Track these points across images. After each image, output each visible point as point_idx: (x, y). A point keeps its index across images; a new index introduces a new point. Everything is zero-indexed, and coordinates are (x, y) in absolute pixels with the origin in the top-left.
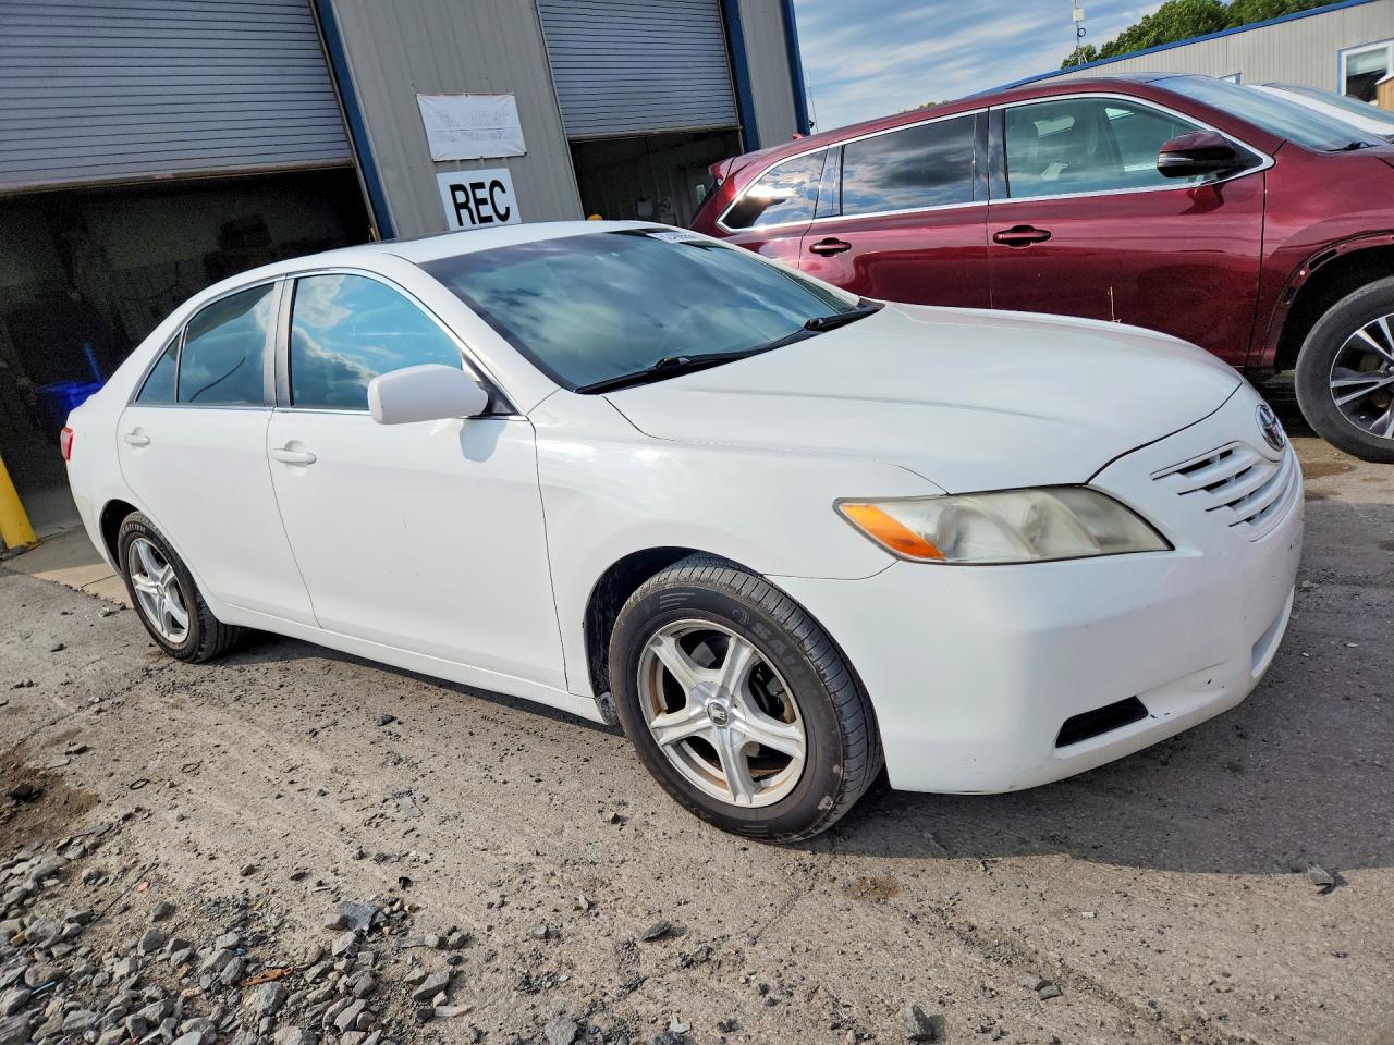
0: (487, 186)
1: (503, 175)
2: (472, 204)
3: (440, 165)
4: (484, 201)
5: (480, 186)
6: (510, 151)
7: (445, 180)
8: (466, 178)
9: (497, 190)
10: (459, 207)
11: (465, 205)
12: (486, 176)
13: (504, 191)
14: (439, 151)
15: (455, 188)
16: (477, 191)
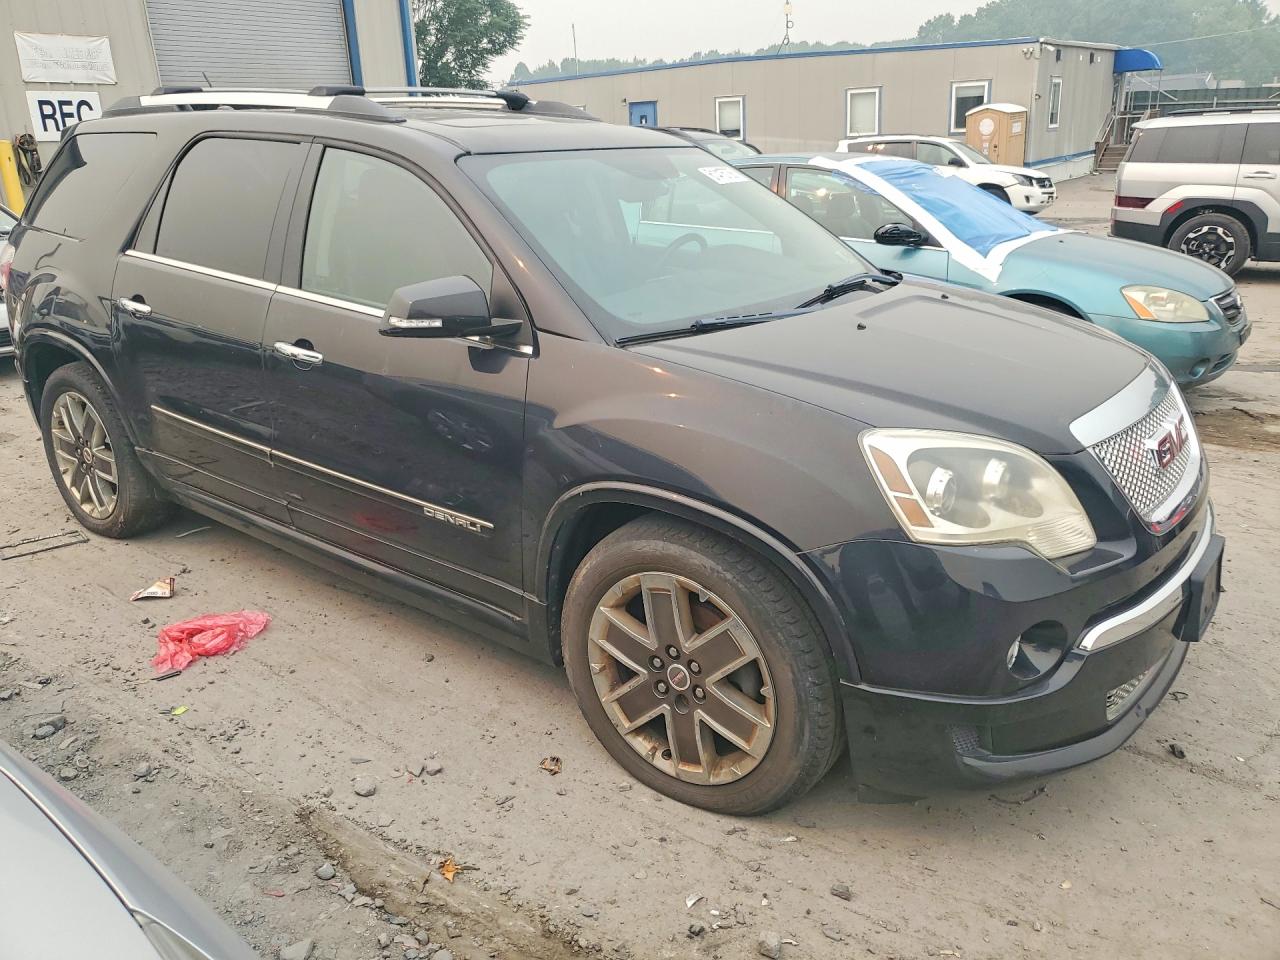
0: (75, 104)
1: (92, 97)
2: (58, 116)
3: (31, 85)
4: (71, 115)
5: (69, 103)
6: (100, 80)
7: (34, 96)
8: (55, 97)
9: (84, 108)
10: (44, 117)
11: (52, 116)
12: (75, 97)
13: (91, 109)
14: (28, 74)
15: (41, 103)
16: (64, 107)
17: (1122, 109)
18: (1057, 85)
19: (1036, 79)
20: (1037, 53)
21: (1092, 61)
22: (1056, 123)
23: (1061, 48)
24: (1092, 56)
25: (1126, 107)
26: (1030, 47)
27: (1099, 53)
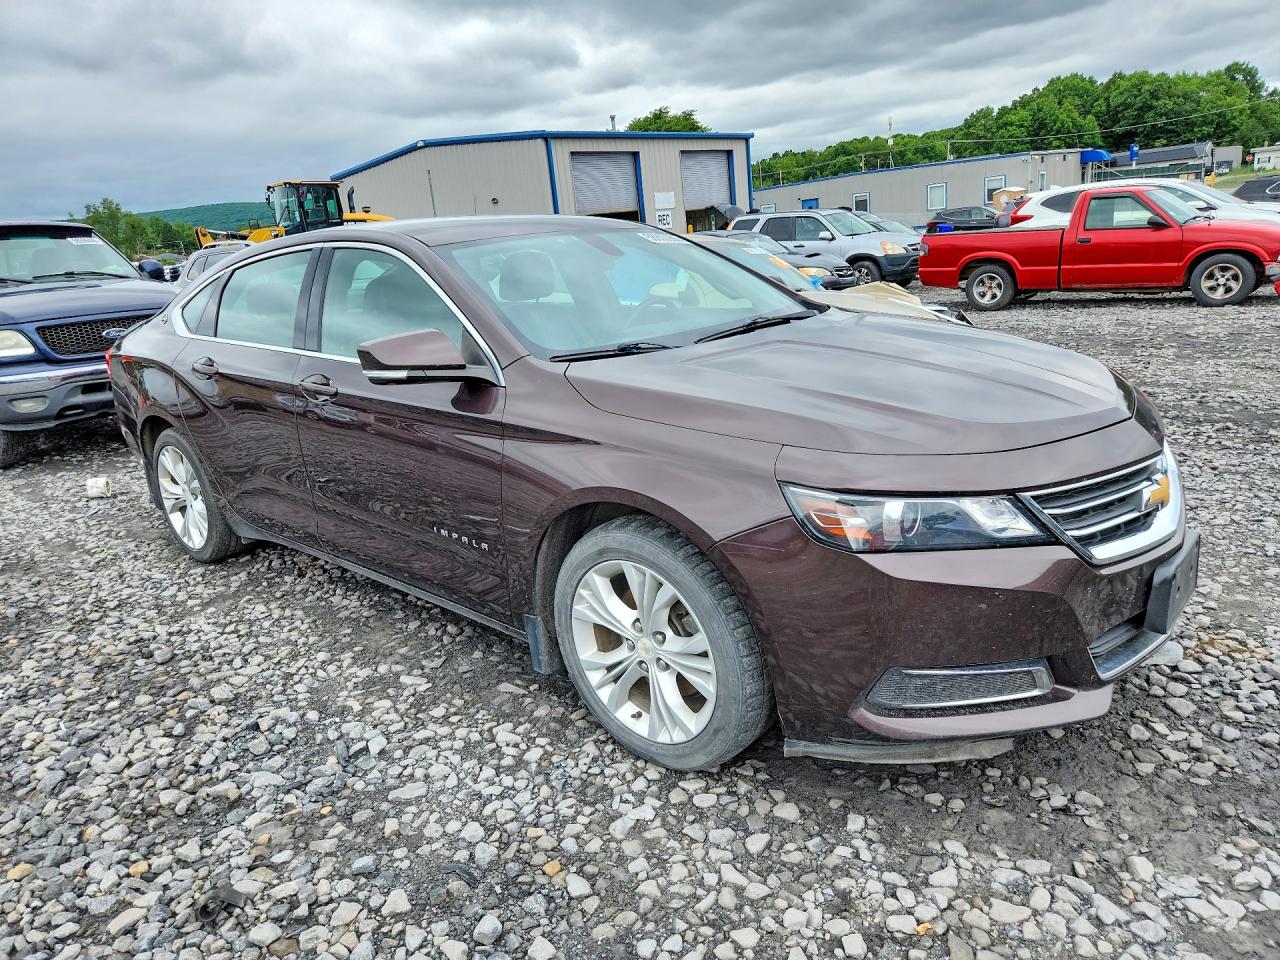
1: (669, 213)
2: (662, 220)
3: (657, 211)
5: (664, 215)
7: (658, 214)
12: (666, 213)
13: (669, 216)
14: (657, 207)
19: (1030, 173)
20: (1030, 160)
21: (1065, 160)
23: (1044, 156)
24: (1065, 157)
26: (1025, 157)
27: (1069, 155)
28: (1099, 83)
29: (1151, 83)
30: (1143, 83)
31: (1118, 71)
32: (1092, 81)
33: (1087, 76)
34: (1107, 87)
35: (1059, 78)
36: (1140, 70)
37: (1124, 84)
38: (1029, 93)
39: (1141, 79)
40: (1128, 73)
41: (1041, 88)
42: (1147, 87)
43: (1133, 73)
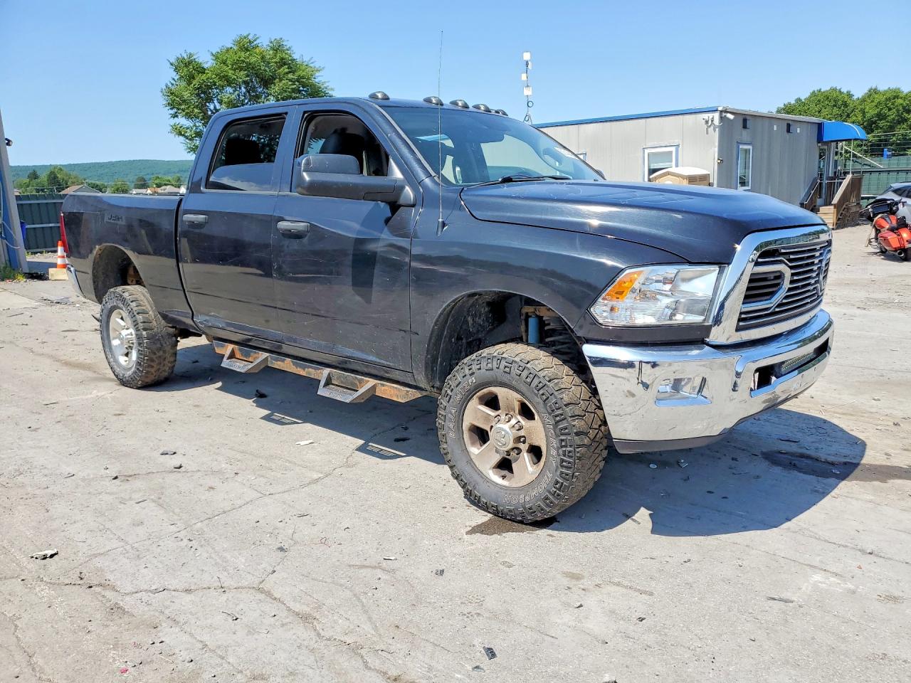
17: (831, 174)
18: (747, 151)
19: (717, 144)
20: (717, 121)
21: (788, 131)
22: (748, 186)
23: (748, 118)
24: (789, 126)
25: (835, 173)
26: (711, 115)
27: (798, 124)
28: (855, 98)
29: (904, 99)
30: (897, 97)
31: (874, 87)
32: (850, 95)
33: (844, 90)
34: (863, 100)
35: (820, 91)
36: (893, 86)
37: (878, 98)
38: (793, 102)
39: (895, 95)
40: (882, 87)
41: (803, 98)
42: (900, 101)
43: (886, 88)
